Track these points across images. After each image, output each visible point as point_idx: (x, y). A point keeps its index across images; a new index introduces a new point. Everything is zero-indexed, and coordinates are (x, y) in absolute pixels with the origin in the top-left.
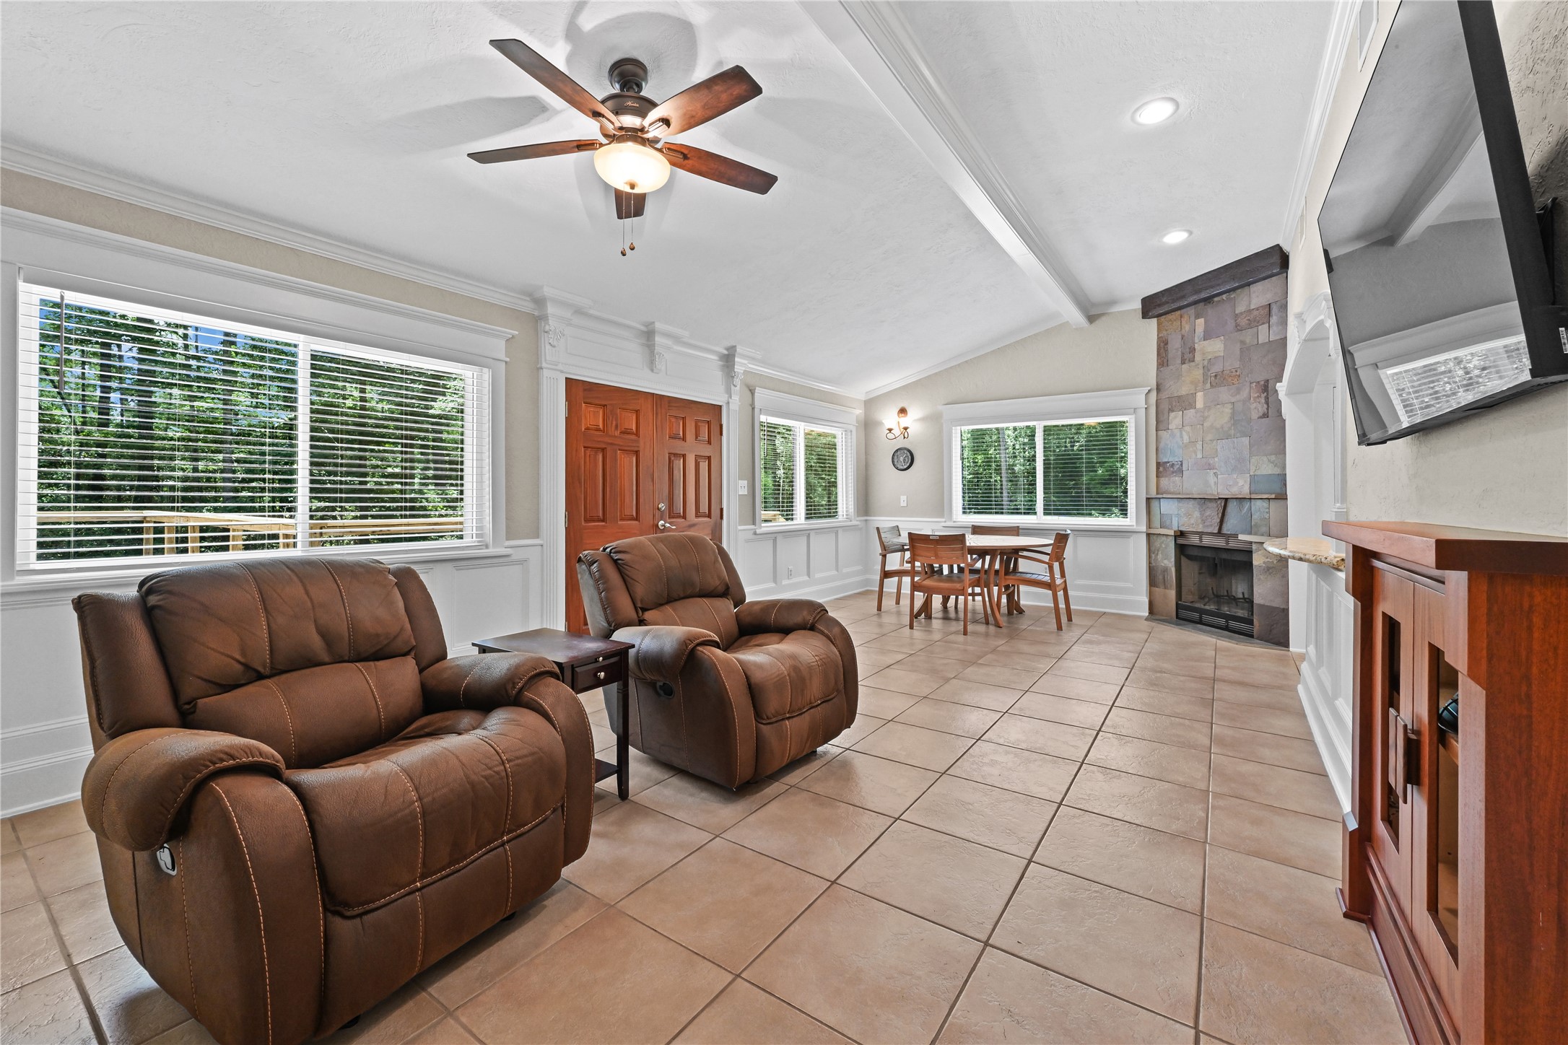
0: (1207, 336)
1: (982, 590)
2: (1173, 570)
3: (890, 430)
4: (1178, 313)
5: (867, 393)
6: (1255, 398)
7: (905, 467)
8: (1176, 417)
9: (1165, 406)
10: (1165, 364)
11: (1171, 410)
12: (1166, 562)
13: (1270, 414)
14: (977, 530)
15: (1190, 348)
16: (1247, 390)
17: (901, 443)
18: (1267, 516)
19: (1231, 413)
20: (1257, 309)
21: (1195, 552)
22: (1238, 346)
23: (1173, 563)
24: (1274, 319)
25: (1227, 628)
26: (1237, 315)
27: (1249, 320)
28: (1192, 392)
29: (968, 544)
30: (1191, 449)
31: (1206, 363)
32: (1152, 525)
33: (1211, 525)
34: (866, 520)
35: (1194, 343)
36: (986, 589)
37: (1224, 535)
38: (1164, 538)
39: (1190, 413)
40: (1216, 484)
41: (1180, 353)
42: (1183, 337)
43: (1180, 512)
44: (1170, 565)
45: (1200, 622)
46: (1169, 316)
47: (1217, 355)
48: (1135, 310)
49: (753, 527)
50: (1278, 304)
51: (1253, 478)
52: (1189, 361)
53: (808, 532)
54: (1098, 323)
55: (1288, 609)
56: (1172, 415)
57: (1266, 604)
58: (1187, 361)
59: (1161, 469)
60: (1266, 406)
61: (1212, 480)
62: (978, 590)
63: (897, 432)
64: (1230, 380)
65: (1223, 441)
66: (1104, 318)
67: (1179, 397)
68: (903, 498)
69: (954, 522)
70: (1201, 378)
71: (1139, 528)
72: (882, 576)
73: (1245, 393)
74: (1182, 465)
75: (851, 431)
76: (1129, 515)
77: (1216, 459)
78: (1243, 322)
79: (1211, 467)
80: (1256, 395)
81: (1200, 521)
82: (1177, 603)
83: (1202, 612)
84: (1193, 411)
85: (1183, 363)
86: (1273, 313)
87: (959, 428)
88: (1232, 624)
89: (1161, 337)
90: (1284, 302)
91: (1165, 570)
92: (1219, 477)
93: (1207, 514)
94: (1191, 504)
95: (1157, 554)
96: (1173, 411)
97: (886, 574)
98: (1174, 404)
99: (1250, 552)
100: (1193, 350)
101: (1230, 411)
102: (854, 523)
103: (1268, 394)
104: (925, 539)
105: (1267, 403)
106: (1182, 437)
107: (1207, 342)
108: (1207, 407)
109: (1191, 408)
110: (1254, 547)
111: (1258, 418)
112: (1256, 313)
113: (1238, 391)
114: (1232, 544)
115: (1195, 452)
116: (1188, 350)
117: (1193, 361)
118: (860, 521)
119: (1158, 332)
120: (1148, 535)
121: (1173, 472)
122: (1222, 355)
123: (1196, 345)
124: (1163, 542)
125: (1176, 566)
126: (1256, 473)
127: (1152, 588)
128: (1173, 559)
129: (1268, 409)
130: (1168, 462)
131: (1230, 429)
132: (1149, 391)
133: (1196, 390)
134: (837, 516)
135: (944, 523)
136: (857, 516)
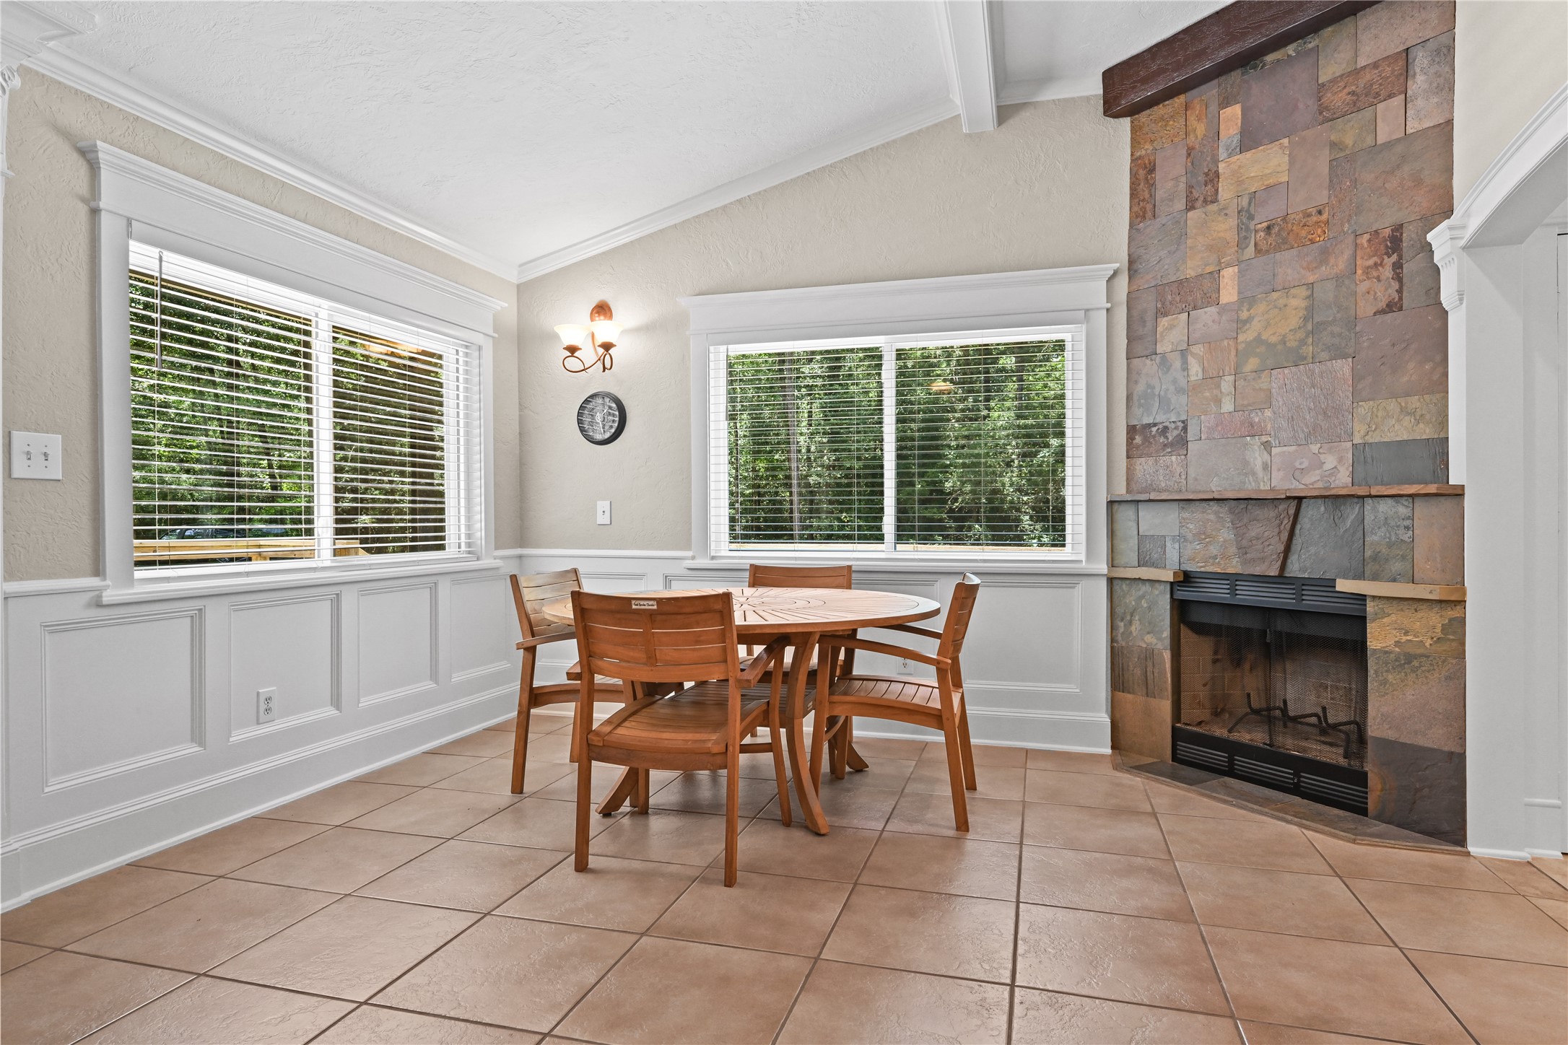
0: (1249, 140)
1: (775, 735)
2: (1167, 656)
3: (572, 350)
4: (1181, 99)
5: (521, 266)
6: (1367, 270)
7: (607, 435)
8: (1171, 327)
9: (1148, 303)
10: (1149, 214)
11: (1162, 312)
12: (1149, 639)
13: (1405, 303)
14: (761, 576)
15: (1207, 174)
16: (1348, 253)
17: (597, 382)
18: (1406, 536)
19: (1306, 308)
20: (1375, 65)
21: (1215, 618)
22: (1325, 156)
23: (1167, 642)
24: (1419, 83)
25: (1296, 790)
26: (1323, 85)
27: (1353, 93)
28: (1209, 269)
29: (738, 620)
30: (1207, 394)
31: (1245, 202)
32: (1120, 560)
33: (1263, 559)
34: (520, 557)
35: (1216, 161)
36: (783, 731)
37: (1292, 581)
38: (1146, 588)
39: (1207, 315)
40: (1266, 467)
41: (1182, 186)
42: (1190, 151)
43: (1184, 531)
44: (1159, 646)
45: (1231, 772)
46: (1159, 110)
47: (1271, 181)
48: (1088, 99)
49: (94, 582)
50: (1430, 45)
51: (1361, 452)
52: (1205, 201)
53: (336, 589)
54: (1014, 122)
55: (1462, 756)
56: (1164, 322)
57: (1401, 740)
58: (1198, 204)
59: (1138, 440)
60: (1396, 285)
61: (1257, 458)
62: (763, 734)
63: (588, 354)
64: (1303, 233)
65: (1286, 371)
66: (1025, 114)
67: (1180, 282)
68: (603, 505)
69: (713, 558)
70: (1232, 236)
71: (1091, 566)
72: (525, 702)
73: (1340, 263)
74: (1185, 429)
75: (480, 348)
76: (1069, 539)
77: (1268, 413)
78: (1338, 99)
79: (1254, 430)
80: (1371, 262)
81: (1233, 550)
82: (1174, 728)
83: (1234, 748)
84: (1212, 310)
85: (1190, 206)
86: (1418, 70)
87: (723, 348)
88: (1308, 779)
89: (1140, 158)
90: (1444, 39)
91: (1149, 655)
92: (1274, 451)
93: (1253, 534)
94: (1212, 512)
95: (1130, 623)
96: (1165, 314)
97: (535, 697)
98: (1169, 297)
99: (1360, 621)
100: (1213, 178)
101: (1303, 304)
102: (487, 562)
103: (1400, 257)
104: (620, 607)
105: (1399, 278)
106: (1185, 368)
107: (1249, 155)
108: (1247, 299)
109: (1209, 304)
110: (1371, 607)
111: (1375, 314)
112: (1368, 76)
113: (1325, 256)
114: (1312, 601)
115: (1218, 402)
116: (1201, 178)
117: (1215, 201)
118: (502, 558)
119: (1133, 147)
120: (1111, 581)
121: (1165, 446)
122: (1285, 179)
123: (1221, 166)
124: (1143, 597)
125: (1172, 649)
126: (1370, 439)
127: (1120, 695)
128: (1166, 633)
129: (1400, 291)
130: (1155, 425)
131: (1303, 342)
132: (1116, 273)
133: (1220, 263)
134: (442, 547)
135: (691, 561)
136: (497, 548)
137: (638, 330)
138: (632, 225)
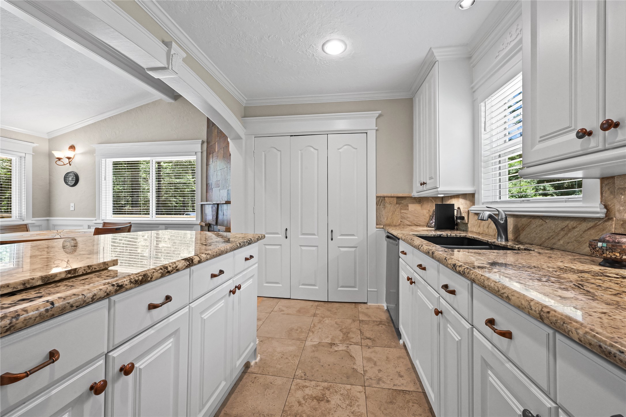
3: (59, 159)
7: (73, 184)
11: (210, 153)
28: (215, 142)
33: (214, 220)
34: (48, 220)
39: (214, 155)
40: (220, 195)
54: (179, 100)
56: (210, 156)
59: (207, 188)
67: (212, 145)
68: (72, 205)
70: (217, 134)
74: (212, 185)
75: (25, 158)
77: (220, 181)
79: (218, 186)
87: (112, 159)
92: (220, 191)
93: (213, 214)
98: (211, 149)
106: (212, 169)
108: (218, 151)
109: (215, 152)
121: (210, 189)
130: (209, 184)
134: (11, 217)
135: (95, 221)
136: (33, 217)
137: (82, 154)
138: (80, 123)
